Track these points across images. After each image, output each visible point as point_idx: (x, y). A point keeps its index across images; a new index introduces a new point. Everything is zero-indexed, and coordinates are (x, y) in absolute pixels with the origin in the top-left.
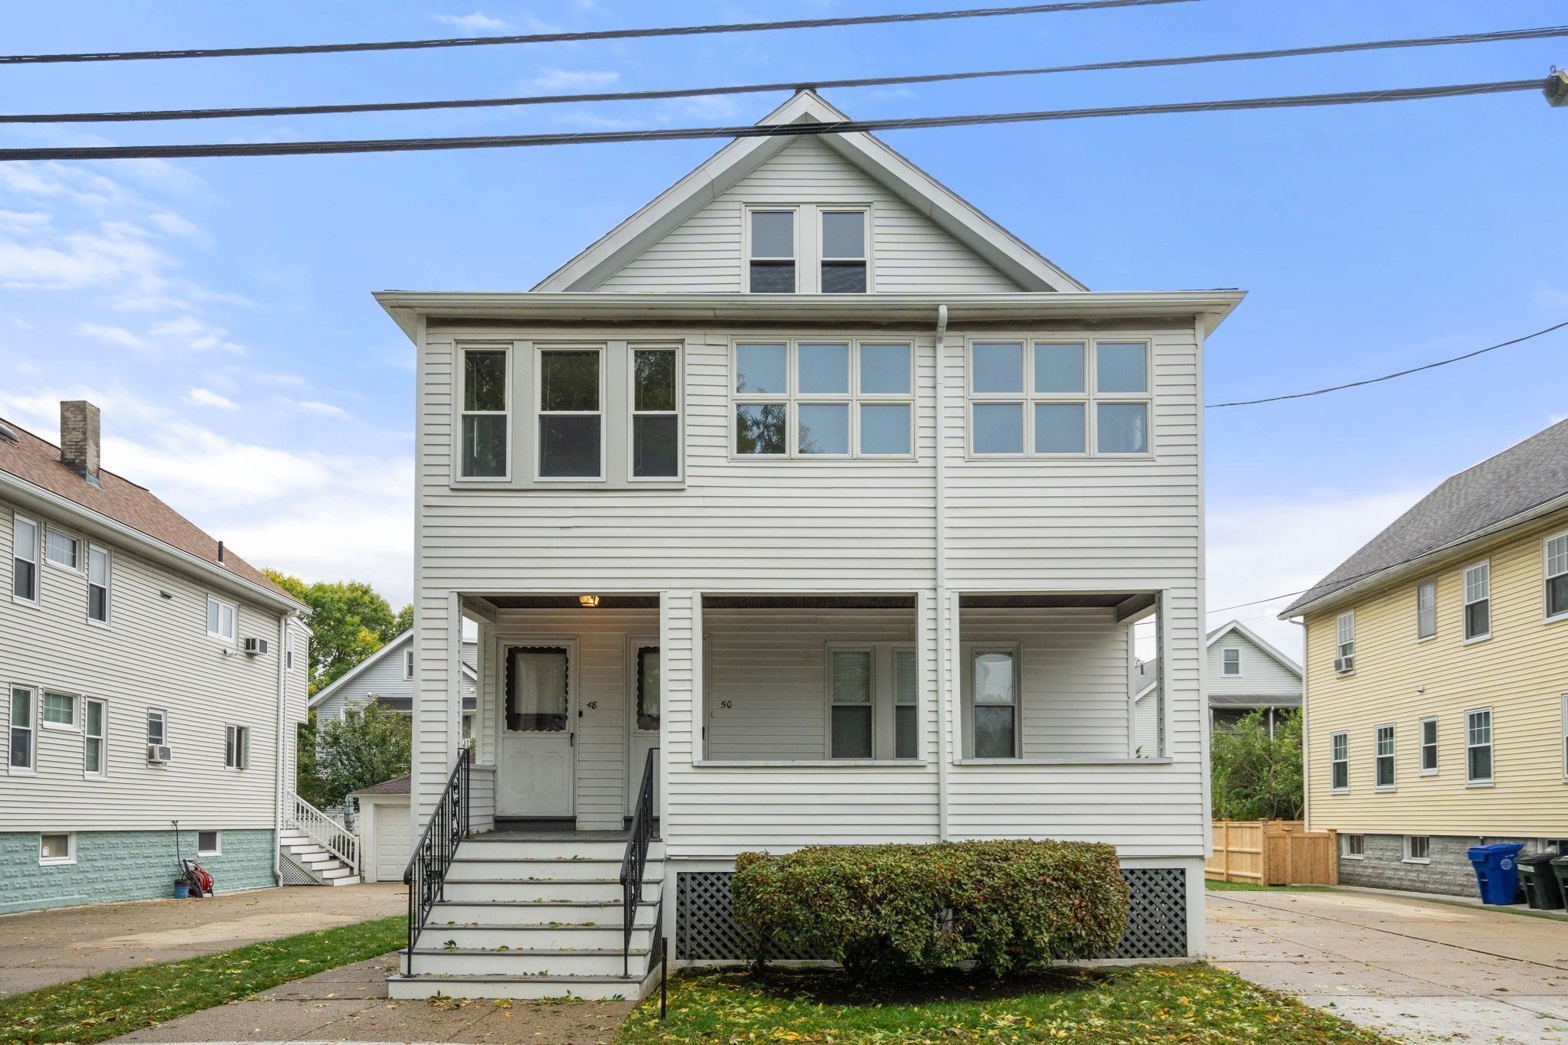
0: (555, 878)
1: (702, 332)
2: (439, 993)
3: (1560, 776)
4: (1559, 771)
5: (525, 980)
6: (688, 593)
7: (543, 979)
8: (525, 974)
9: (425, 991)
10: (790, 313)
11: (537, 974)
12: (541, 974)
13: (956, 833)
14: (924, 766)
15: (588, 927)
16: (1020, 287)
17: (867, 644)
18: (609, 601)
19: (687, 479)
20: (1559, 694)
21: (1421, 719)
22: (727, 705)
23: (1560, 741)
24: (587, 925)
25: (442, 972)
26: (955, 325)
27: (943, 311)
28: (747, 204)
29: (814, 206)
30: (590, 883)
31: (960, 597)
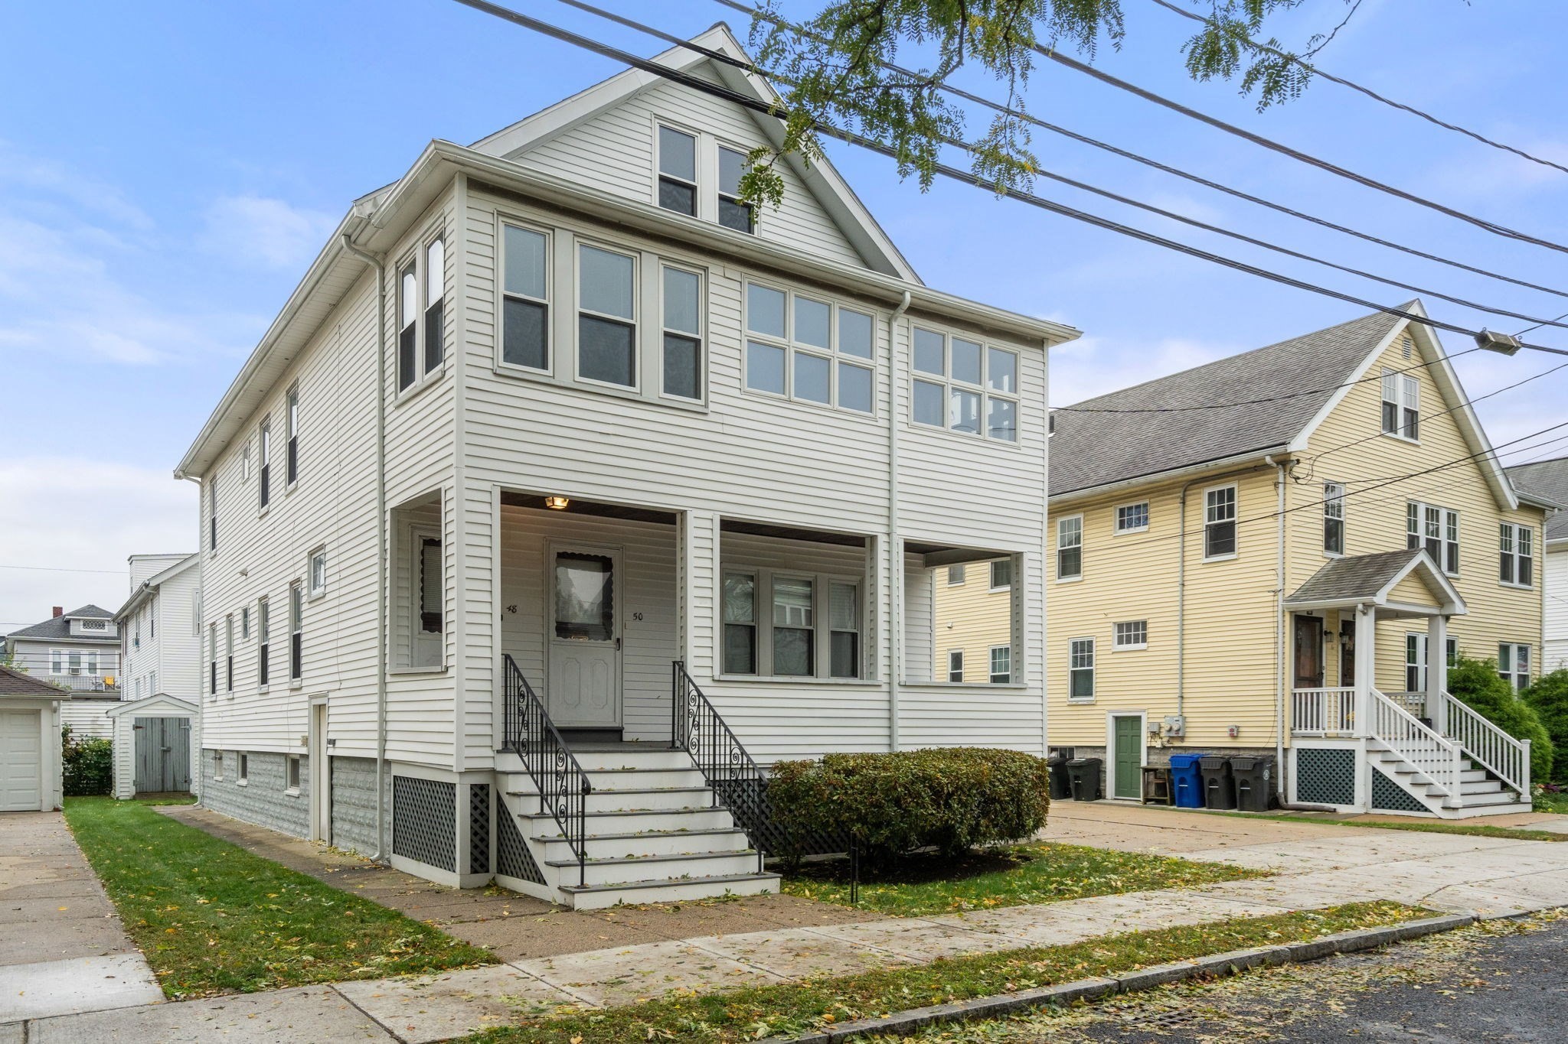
0: (615, 788)
1: (721, 263)
2: (620, 901)
3: (1065, 700)
4: (1065, 696)
5: (671, 884)
6: (709, 515)
7: (686, 881)
8: (670, 878)
9: (608, 900)
10: (796, 267)
11: (679, 877)
12: (683, 877)
13: (908, 743)
14: (880, 686)
15: (683, 833)
16: (867, 264)
17: (755, 568)
18: (577, 506)
19: (710, 404)
20: (1066, 638)
21: (949, 650)
22: (638, 617)
23: (1065, 673)
24: (683, 830)
25: (603, 882)
26: (914, 310)
27: (908, 296)
28: (657, 116)
29: (713, 137)
30: (655, 792)
31: (905, 543)
